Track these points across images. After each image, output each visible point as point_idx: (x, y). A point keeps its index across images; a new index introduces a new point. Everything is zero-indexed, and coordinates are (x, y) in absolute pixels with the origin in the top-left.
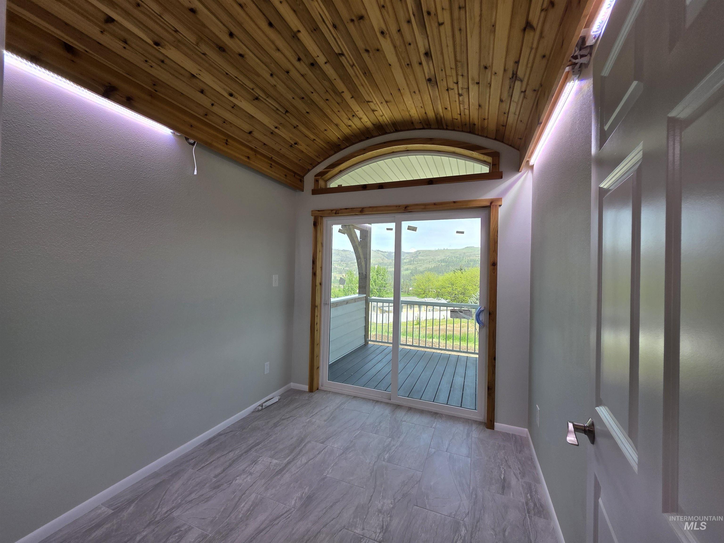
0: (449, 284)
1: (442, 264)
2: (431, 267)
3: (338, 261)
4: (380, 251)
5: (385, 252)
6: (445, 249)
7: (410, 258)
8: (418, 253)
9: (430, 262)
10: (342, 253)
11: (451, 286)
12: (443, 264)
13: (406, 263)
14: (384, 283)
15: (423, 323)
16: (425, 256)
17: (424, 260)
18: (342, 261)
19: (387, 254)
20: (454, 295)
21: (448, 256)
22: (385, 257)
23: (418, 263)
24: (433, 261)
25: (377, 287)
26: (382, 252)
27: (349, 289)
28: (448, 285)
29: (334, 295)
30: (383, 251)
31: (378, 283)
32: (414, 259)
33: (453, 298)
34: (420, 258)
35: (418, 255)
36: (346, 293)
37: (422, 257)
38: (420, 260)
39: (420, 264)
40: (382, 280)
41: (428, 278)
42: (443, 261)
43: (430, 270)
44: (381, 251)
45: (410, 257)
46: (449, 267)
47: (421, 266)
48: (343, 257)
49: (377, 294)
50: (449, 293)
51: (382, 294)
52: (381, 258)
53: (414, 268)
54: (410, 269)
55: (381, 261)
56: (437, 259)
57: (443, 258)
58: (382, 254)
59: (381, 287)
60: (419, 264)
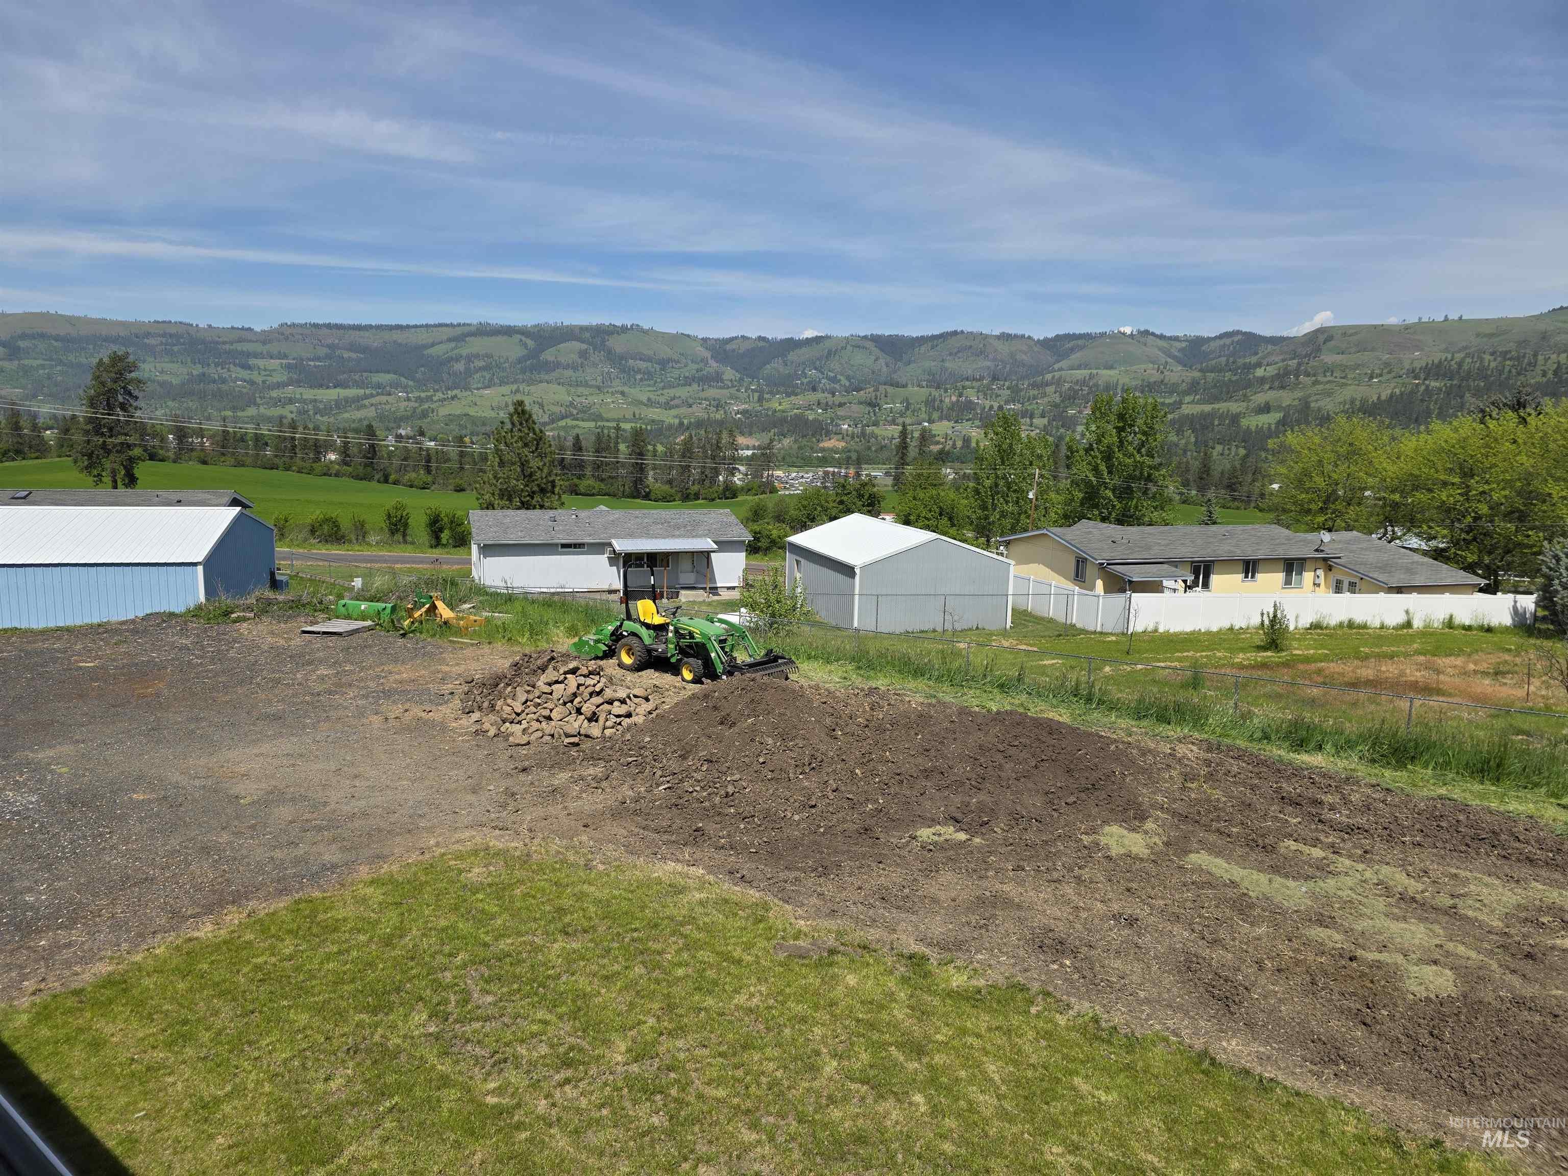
0: (1451, 469)
1: (1427, 386)
2: (1375, 398)
3: (981, 379)
4: (1153, 334)
5: (1176, 339)
6: (1450, 317)
7: (1283, 360)
8: (1321, 338)
9: (1371, 377)
10: (999, 345)
11: (1457, 480)
12: (1434, 384)
13: (1262, 380)
14: (1148, 461)
15: (1295, 644)
16: (1353, 350)
17: (1344, 368)
18: (995, 378)
19: (1184, 345)
20: (1469, 519)
21: (1465, 348)
22: (1174, 357)
23: (1316, 383)
24: (1389, 372)
25: (1116, 481)
26: (1162, 337)
27: (997, 485)
28: (1442, 477)
29: (938, 510)
30: (1168, 335)
31: (1120, 463)
32: (1299, 364)
33: (1463, 536)
34: (1329, 358)
35: (1319, 350)
36: (983, 500)
37: (1340, 357)
38: (1329, 369)
39: (1327, 386)
40: (1139, 451)
41: (1351, 444)
42: (1434, 370)
43: (1369, 410)
44: (1158, 332)
45: (1281, 357)
46: (1462, 397)
47: (1329, 394)
48: (1002, 361)
49: (1114, 506)
50: (1446, 510)
51: (1136, 507)
52: (1153, 363)
53: (1296, 403)
54: (1279, 408)
55: (1155, 377)
56: (1407, 366)
57: (1437, 357)
58: (1160, 349)
59: (1132, 477)
60: (1320, 387)
